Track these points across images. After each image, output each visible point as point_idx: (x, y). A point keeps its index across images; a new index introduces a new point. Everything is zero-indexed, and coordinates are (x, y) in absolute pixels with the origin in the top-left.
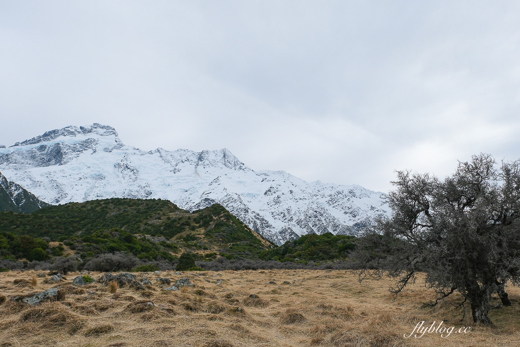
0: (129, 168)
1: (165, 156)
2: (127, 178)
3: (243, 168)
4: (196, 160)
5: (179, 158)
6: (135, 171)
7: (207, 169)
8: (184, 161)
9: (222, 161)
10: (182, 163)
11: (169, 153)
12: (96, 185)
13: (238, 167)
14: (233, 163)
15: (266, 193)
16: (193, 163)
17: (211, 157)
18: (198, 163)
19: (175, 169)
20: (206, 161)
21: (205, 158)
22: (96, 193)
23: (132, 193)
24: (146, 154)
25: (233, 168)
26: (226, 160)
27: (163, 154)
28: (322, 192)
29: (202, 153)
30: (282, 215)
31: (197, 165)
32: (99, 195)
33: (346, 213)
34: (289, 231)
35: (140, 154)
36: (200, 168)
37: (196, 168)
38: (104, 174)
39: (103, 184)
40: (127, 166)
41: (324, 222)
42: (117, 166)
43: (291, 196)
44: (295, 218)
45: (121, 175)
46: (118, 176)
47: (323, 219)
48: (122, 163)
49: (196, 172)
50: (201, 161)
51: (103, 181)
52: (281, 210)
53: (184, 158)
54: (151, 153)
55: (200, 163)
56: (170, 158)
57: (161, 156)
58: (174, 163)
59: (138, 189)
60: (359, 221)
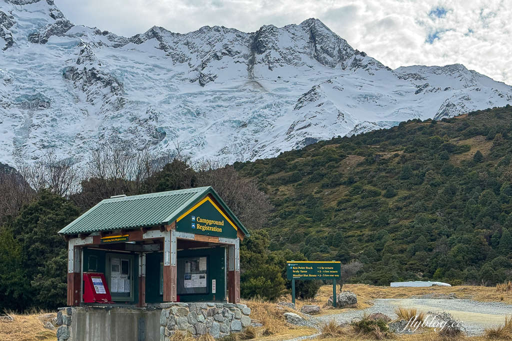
0: (99, 79)
1: (172, 45)
2: (99, 101)
4: (246, 51)
5: (207, 48)
6: (115, 84)
7: (278, 70)
8: (219, 54)
9: (308, 50)
10: (214, 62)
11: (180, 38)
12: (35, 122)
13: (349, 62)
14: (335, 52)
16: (242, 59)
17: (284, 42)
18: (254, 58)
19: (202, 76)
20: (273, 51)
21: (270, 45)
22: (38, 140)
23: (120, 136)
24: (126, 43)
25: (339, 66)
26: (318, 47)
27: (168, 41)
29: (260, 33)
31: (252, 62)
32: (46, 144)
35: (113, 43)
36: (260, 69)
37: (250, 70)
38: (48, 95)
39: (49, 119)
40: (94, 75)
42: (69, 74)
45: (83, 96)
46: (77, 99)
48: (80, 68)
49: (252, 80)
50: (261, 52)
51: (47, 111)
53: (218, 47)
54: (137, 40)
55: (259, 57)
56: (185, 50)
57: (163, 47)
58: (196, 62)
59: (133, 125)
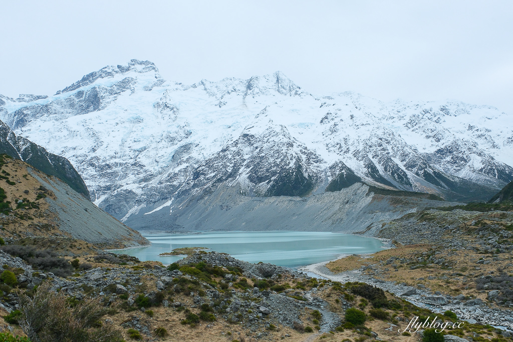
0: (168, 107)
1: (210, 88)
2: (167, 118)
3: (298, 93)
4: (244, 89)
5: (225, 89)
6: (175, 109)
7: (257, 98)
8: (230, 91)
9: (274, 87)
10: (227, 96)
11: (214, 84)
12: (134, 129)
13: (294, 92)
14: (288, 88)
15: (322, 122)
16: (241, 93)
17: (262, 83)
18: (247, 92)
19: (221, 102)
20: (256, 88)
21: (255, 86)
22: (133, 138)
23: (170, 135)
24: (190, 88)
25: (289, 94)
26: (280, 85)
27: (208, 85)
28: (403, 112)
29: (251, 80)
30: (338, 146)
31: (246, 95)
32: (136, 140)
33: (428, 137)
34: (340, 165)
35: (183, 88)
36: (249, 98)
37: (244, 98)
38: (142, 116)
39: (141, 128)
40: (166, 105)
41: (391, 151)
42: (157, 105)
43: (351, 122)
44: (352, 149)
45: (160, 115)
46: (157, 117)
47: (389, 147)
48: (161, 102)
49: (244, 104)
50: (250, 89)
51: (141, 124)
52: (337, 141)
53: (230, 88)
54: (195, 86)
55: (249, 92)
56: (214, 90)
57: (205, 89)
58: (219, 96)
59: (177, 129)
60: (443, 147)
